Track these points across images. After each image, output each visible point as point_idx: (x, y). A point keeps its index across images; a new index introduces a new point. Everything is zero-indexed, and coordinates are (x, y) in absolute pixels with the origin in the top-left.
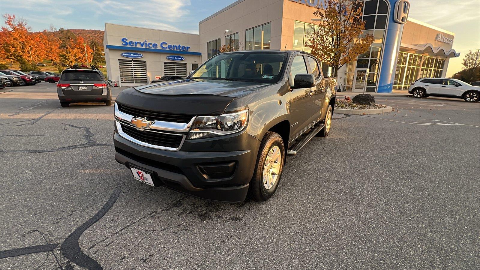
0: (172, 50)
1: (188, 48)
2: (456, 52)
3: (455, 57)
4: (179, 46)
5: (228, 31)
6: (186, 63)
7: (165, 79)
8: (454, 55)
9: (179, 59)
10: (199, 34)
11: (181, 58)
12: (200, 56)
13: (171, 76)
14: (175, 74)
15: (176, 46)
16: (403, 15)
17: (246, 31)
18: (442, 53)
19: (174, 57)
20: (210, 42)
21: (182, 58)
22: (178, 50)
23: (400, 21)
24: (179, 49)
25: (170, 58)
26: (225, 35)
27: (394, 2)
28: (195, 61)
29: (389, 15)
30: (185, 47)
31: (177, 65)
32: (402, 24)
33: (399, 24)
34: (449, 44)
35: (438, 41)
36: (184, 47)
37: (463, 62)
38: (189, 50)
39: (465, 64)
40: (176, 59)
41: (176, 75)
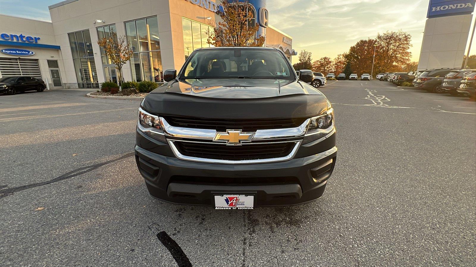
0: (10, 41)
1: (37, 39)
2: (295, 52)
3: (295, 55)
4: (22, 37)
5: (99, 21)
6: (37, 60)
7: (6, 81)
8: (294, 53)
9: (24, 54)
10: (51, 22)
11: (27, 53)
12: (58, 50)
13: (18, 77)
14: (21, 75)
15: (16, 36)
16: (265, 20)
17: (125, 23)
18: (288, 52)
19: (16, 50)
20: (73, 33)
21: (29, 52)
22: (20, 41)
23: (264, 25)
24: (22, 40)
25: (8, 52)
26: (95, 26)
27: (258, 9)
28: (52, 56)
29: (256, 19)
30: (31, 38)
31: (20, 61)
32: (265, 27)
33: (263, 28)
34: (290, 45)
35: (284, 43)
36: (29, 38)
37: (299, 59)
38: (39, 42)
39: (300, 60)
40: (19, 54)
41: (23, 74)
